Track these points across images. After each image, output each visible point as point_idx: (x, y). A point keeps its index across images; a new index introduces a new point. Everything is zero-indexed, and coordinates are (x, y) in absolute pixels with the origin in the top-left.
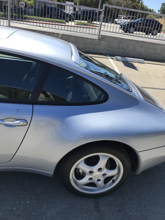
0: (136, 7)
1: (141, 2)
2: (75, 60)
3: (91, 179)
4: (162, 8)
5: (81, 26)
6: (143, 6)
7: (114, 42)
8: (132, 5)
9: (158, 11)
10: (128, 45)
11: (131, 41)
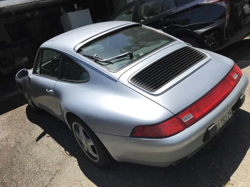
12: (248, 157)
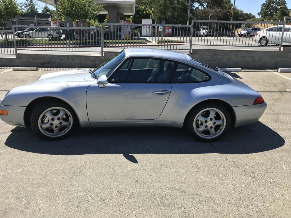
0: (228, 14)
1: (233, 7)
2: (190, 59)
3: (206, 126)
4: (262, 10)
5: (166, 44)
6: (236, 11)
7: (206, 55)
8: (223, 12)
9: (258, 14)
10: (222, 56)
11: (224, 51)
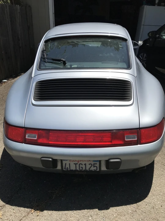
12: (78, 213)
